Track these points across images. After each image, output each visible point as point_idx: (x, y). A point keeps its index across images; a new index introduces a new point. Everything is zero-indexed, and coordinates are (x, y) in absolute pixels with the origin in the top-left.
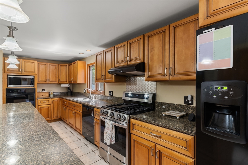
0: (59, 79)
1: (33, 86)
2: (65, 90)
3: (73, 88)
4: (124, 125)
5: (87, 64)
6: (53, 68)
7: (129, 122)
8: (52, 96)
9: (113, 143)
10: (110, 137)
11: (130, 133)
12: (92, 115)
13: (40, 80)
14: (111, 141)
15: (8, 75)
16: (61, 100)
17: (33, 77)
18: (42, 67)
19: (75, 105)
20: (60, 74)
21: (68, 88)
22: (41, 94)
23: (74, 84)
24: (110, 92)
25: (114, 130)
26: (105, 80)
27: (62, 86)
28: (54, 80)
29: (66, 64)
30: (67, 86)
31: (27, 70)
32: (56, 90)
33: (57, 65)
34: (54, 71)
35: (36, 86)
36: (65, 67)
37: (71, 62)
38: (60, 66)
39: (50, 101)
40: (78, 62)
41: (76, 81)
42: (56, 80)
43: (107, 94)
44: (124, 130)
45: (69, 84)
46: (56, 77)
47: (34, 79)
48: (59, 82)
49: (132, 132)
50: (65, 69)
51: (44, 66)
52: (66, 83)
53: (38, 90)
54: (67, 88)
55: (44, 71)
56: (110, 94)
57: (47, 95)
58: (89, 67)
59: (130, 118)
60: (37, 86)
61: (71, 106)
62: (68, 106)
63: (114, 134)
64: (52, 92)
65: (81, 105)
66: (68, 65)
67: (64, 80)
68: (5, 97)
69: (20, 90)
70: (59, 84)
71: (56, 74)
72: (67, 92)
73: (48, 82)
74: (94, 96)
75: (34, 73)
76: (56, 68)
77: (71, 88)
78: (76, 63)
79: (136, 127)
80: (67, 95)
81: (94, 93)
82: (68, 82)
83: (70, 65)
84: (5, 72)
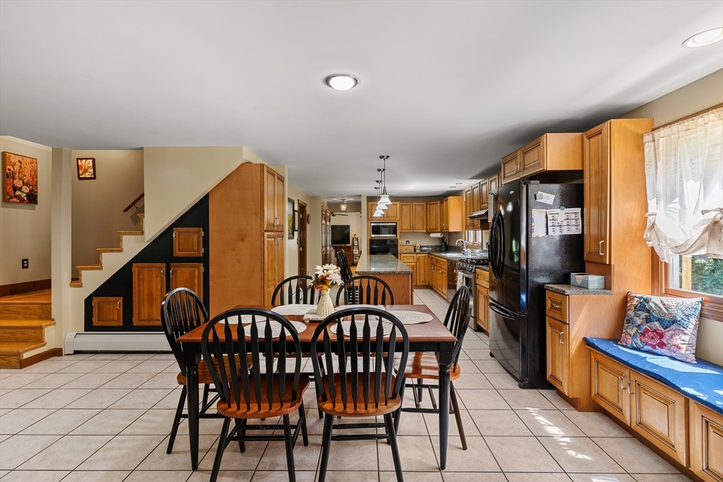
0: (427, 225)
1: (395, 235)
2: (437, 243)
3: (449, 240)
4: (471, 276)
6: (419, 208)
7: (475, 272)
8: (418, 251)
11: (476, 284)
12: (455, 271)
13: (404, 227)
15: (371, 223)
16: (429, 257)
17: (395, 224)
18: (406, 209)
19: (442, 262)
20: (428, 217)
21: (442, 239)
22: (405, 248)
23: (447, 233)
26: (474, 227)
27: (432, 235)
28: (421, 227)
29: (437, 202)
30: (439, 235)
31: (389, 215)
32: (423, 242)
33: (425, 203)
34: (421, 213)
35: (398, 237)
36: (435, 206)
37: (442, 197)
38: (428, 205)
39: (415, 257)
40: (451, 199)
41: (448, 229)
42: (423, 226)
43: (485, 247)
44: (471, 280)
45: (442, 232)
46: (423, 223)
47: (396, 226)
48: (427, 229)
49: (477, 282)
50: (435, 209)
51: (408, 207)
52: (436, 231)
53: (401, 242)
54: (439, 238)
55: (408, 215)
57: (412, 249)
59: (476, 268)
60: (401, 237)
61: (439, 265)
62: (436, 264)
64: (418, 245)
65: (448, 261)
66: (439, 202)
67: (434, 227)
68: (369, 249)
69: (386, 240)
70: (428, 233)
71: (423, 218)
72: (440, 247)
73: (413, 232)
74: (469, 250)
75: (396, 218)
76: (423, 209)
77: (446, 240)
78: (447, 200)
79: (479, 276)
80: (441, 251)
81: (472, 247)
82: (439, 230)
83: (442, 202)
84: (368, 220)
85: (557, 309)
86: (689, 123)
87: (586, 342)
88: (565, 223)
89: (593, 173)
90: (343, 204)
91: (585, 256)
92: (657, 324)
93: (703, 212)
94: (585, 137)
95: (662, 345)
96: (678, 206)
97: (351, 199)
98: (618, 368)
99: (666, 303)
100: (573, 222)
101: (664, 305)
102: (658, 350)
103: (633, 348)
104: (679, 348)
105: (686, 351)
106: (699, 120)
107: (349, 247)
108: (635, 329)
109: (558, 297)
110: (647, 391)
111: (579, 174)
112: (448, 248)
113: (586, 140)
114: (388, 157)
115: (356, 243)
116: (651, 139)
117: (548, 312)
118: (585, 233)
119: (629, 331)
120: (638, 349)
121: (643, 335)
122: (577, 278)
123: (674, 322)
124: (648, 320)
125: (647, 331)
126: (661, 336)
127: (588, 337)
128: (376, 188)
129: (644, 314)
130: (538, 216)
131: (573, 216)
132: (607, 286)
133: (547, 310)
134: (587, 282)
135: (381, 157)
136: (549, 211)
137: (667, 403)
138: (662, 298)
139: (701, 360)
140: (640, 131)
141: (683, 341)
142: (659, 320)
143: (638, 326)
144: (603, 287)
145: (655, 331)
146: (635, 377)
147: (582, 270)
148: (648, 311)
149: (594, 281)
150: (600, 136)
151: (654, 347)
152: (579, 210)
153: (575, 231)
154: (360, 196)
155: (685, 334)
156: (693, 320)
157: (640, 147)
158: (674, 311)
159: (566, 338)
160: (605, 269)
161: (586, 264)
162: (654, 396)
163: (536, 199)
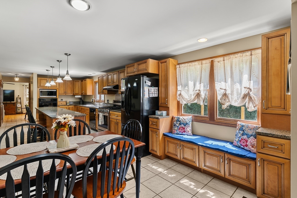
0: (73, 91)
1: (56, 96)
2: (78, 100)
3: (84, 99)
5: (94, 81)
6: (69, 83)
7: (109, 113)
8: (68, 104)
9: (103, 124)
10: (101, 121)
11: (109, 118)
12: (95, 113)
13: (60, 92)
14: (102, 123)
15: (40, 89)
16: (75, 107)
17: (56, 90)
19: (85, 109)
20: (74, 88)
21: (81, 98)
22: (61, 103)
23: (85, 96)
24: (108, 100)
25: (103, 118)
26: (103, 93)
27: (76, 96)
28: (70, 92)
29: (79, 81)
30: (80, 96)
32: (71, 100)
33: (72, 81)
34: (70, 86)
35: (57, 97)
36: (78, 83)
37: (83, 79)
38: (74, 82)
39: (67, 107)
40: (88, 80)
41: (86, 94)
42: (71, 92)
43: (106, 102)
44: (107, 116)
45: (81, 95)
46: (71, 90)
47: (56, 92)
48: (73, 94)
49: (110, 117)
50: (78, 84)
52: (79, 94)
53: (59, 100)
54: (79, 98)
55: (63, 86)
56: (107, 102)
57: (65, 103)
58: (96, 83)
59: (109, 111)
60: (59, 97)
61: (82, 110)
62: (80, 110)
63: (103, 120)
64: (68, 101)
65: (89, 108)
66: (80, 81)
67: (77, 92)
68: (38, 104)
70: (74, 95)
71: (71, 88)
72: (80, 102)
73: (65, 94)
74: (98, 103)
75: (56, 88)
76: (71, 84)
77: (83, 99)
78: (86, 80)
79: (112, 114)
80: (80, 104)
81: (99, 102)
82: (80, 94)
83: (82, 81)
84: (38, 87)
85: (155, 124)
86: (190, 64)
87: (164, 135)
88: (154, 93)
89: (163, 75)
90: (17, 77)
91: (160, 104)
92: (182, 125)
93: (196, 90)
94: (160, 63)
95: (184, 132)
96: (187, 88)
97: (23, 75)
98: (176, 142)
99: (184, 118)
100: (156, 92)
101: (184, 119)
102: (184, 133)
103: (177, 134)
104: (189, 132)
105: (190, 132)
106: (193, 63)
107: (14, 103)
108: (177, 128)
109: (155, 120)
110: (186, 147)
111: (158, 75)
112: (84, 103)
113: (160, 64)
114: (70, 55)
115: (19, 101)
116: (179, 67)
117: (150, 126)
118: (160, 96)
119: (175, 129)
120: (178, 134)
121: (179, 129)
122: (158, 112)
123: (187, 124)
124: (180, 124)
125: (180, 128)
126: (184, 129)
127: (164, 133)
128: (47, 70)
129: (179, 123)
130: (146, 89)
131: (155, 90)
132: (168, 114)
133: (150, 125)
134: (163, 113)
135: (66, 54)
136: (150, 88)
137: (192, 149)
138: (183, 117)
139: (194, 135)
140: (175, 64)
141: (189, 129)
142: (183, 124)
143: (178, 127)
144: (166, 115)
145: (182, 127)
146: (182, 143)
147: (158, 109)
148: (180, 121)
149: (164, 113)
150: (166, 63)
151: (182, 132)
152: (157, 88)
153: (156, 96)
154: (33, 73)
155: (190, 127)
156: (191, 123)
157: (176, 69)
158: (186, 120)
159: (158, 135)
160: (167, 109)
161: (160, 107)
162: (188, 148)
163: (145, 83)
